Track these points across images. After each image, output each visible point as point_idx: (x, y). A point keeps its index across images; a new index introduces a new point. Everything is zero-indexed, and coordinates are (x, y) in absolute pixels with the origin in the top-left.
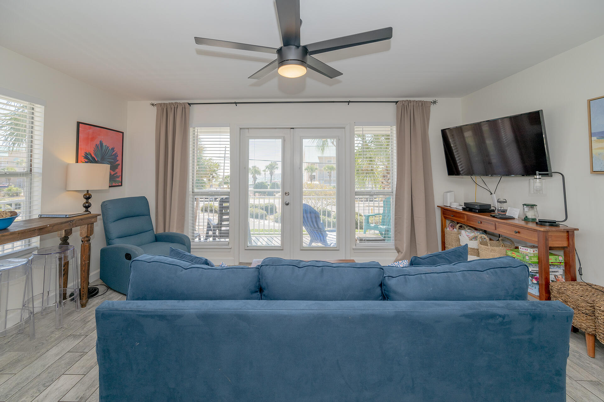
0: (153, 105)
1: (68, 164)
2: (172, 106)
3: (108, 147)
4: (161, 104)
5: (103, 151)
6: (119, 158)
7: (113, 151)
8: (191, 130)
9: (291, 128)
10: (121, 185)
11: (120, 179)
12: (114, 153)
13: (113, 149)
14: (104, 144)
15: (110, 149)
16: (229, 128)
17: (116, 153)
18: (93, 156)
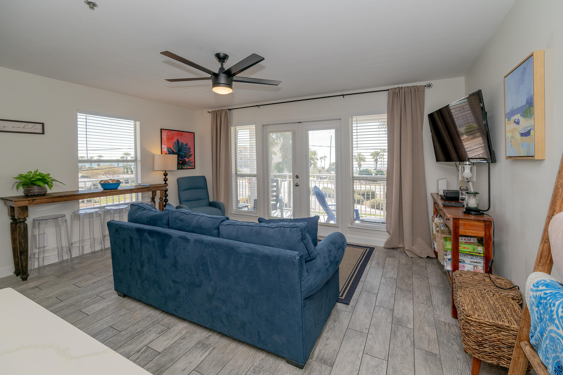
0: (209, 112)
1: (155, 154)
2: (219, 112)
3: (183, 143)
4: (213, 111)
5: (180, 146)
6: (192, 150)
7: (187, 146)
8: (233, 129)
9: (299, 123)
10: (195, 168)
11: (193, 164)
12: (188, 147)
13: (187, 144)
14: (180, 142)
15: (185, 145)
16: (255, 125)
17: (189, 147)
18: (172, 149)
